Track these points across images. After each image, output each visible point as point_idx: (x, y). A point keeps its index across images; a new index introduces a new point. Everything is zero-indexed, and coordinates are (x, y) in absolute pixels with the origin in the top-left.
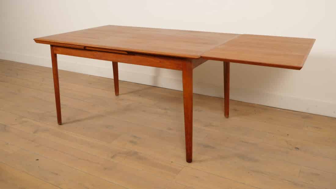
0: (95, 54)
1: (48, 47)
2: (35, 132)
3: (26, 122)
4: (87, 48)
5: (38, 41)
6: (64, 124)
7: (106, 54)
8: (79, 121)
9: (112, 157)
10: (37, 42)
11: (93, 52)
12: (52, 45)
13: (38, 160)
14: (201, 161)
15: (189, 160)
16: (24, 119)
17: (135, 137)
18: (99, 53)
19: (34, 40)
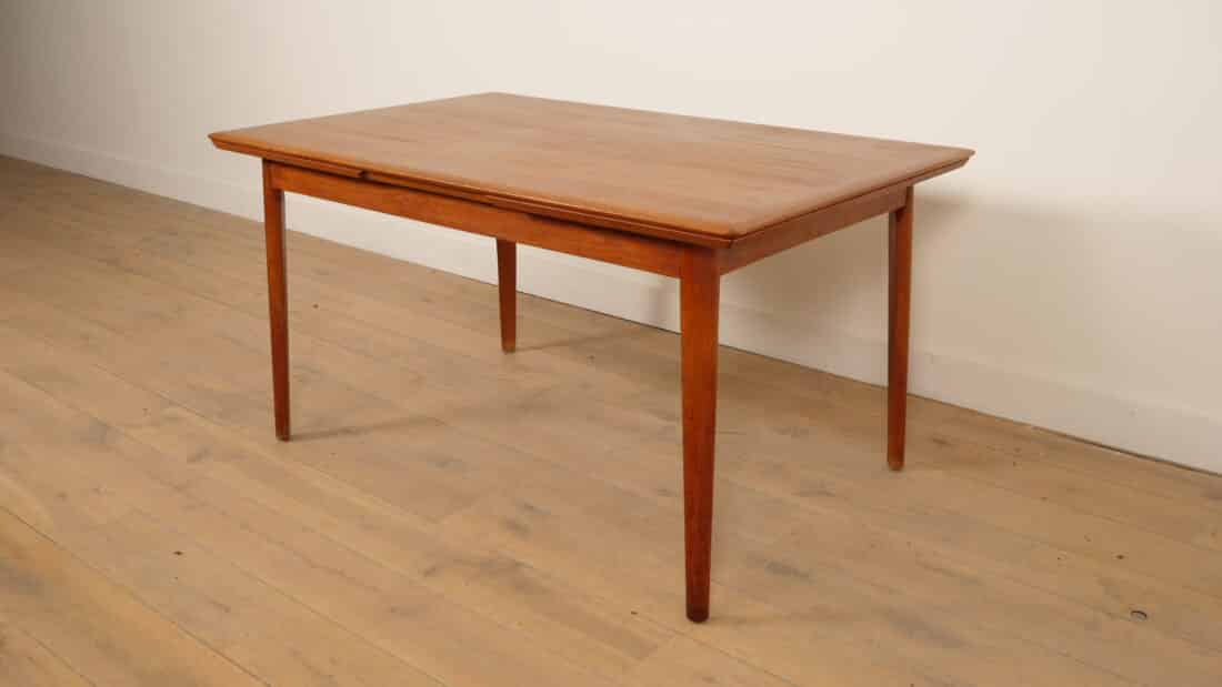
0: (400, 198)
1: (256, 163)
2: (195, 458)
3: (174, 419)
4: (372, 177)
5: (223, 142)
6: (300, 437)
7: (432, 199)
8: (347, 431)
9: (429, 573)
10: (219, 146)
11: (393, 191)
12: (268, 158)
13: (179, 553)
14: (740, 621)
15: (698, 610)
16: (170, 411)
17: (530, 508)
18: (411, 196)
19: (209, 140)
